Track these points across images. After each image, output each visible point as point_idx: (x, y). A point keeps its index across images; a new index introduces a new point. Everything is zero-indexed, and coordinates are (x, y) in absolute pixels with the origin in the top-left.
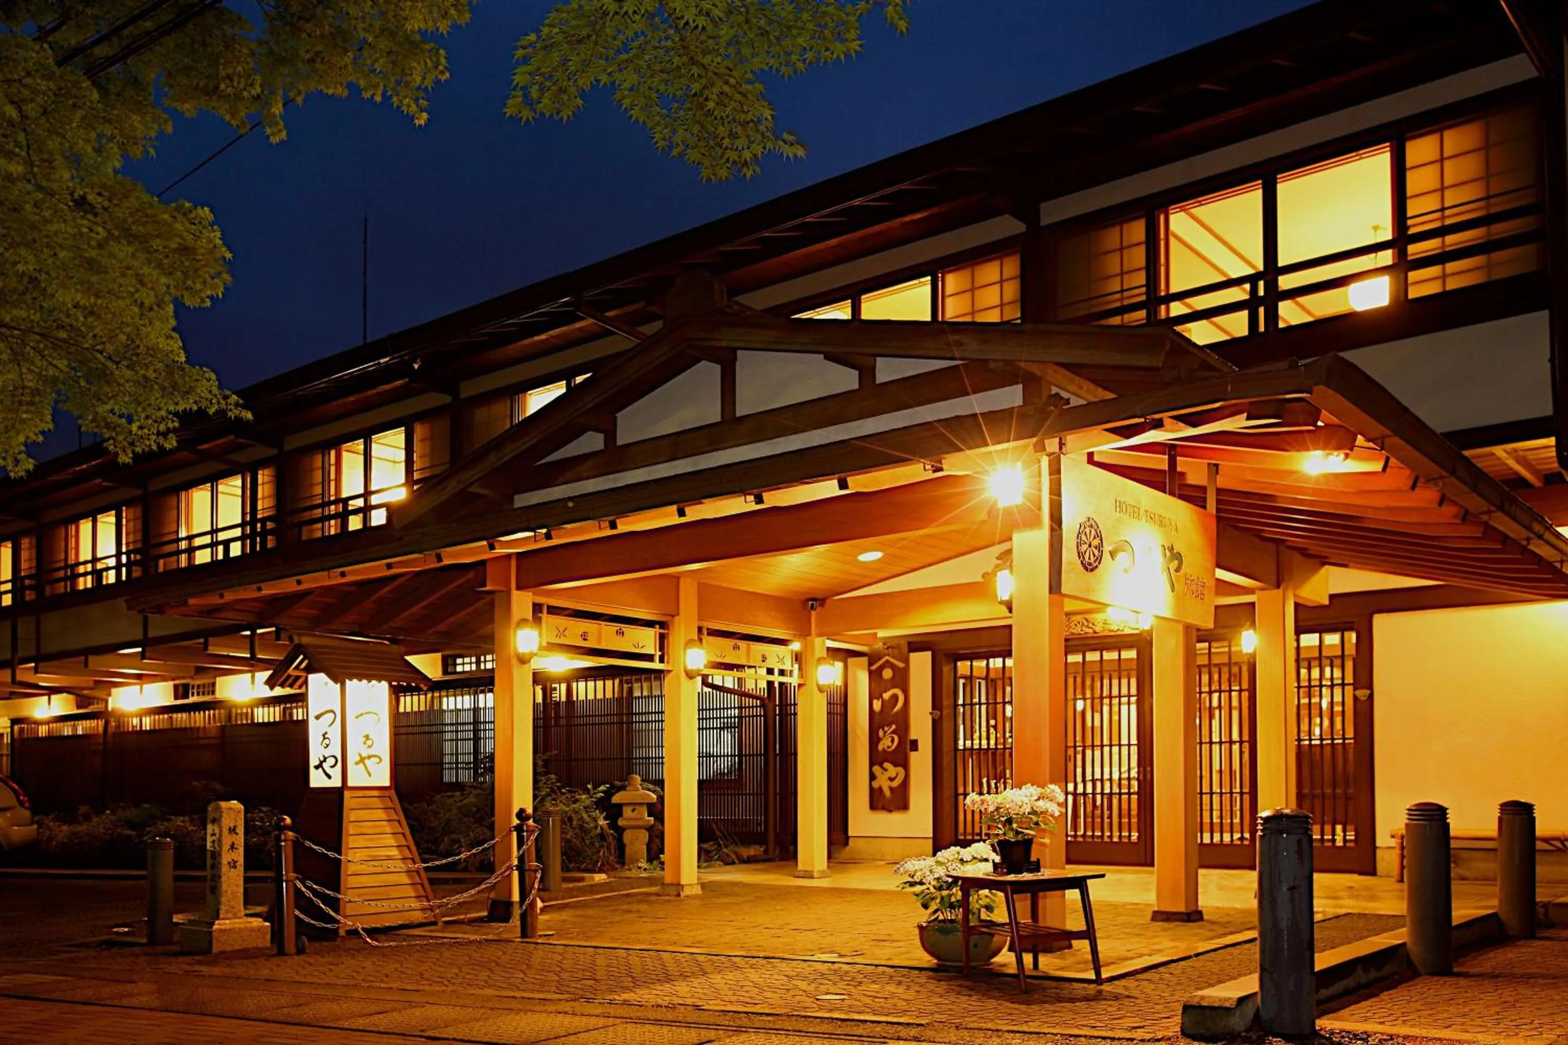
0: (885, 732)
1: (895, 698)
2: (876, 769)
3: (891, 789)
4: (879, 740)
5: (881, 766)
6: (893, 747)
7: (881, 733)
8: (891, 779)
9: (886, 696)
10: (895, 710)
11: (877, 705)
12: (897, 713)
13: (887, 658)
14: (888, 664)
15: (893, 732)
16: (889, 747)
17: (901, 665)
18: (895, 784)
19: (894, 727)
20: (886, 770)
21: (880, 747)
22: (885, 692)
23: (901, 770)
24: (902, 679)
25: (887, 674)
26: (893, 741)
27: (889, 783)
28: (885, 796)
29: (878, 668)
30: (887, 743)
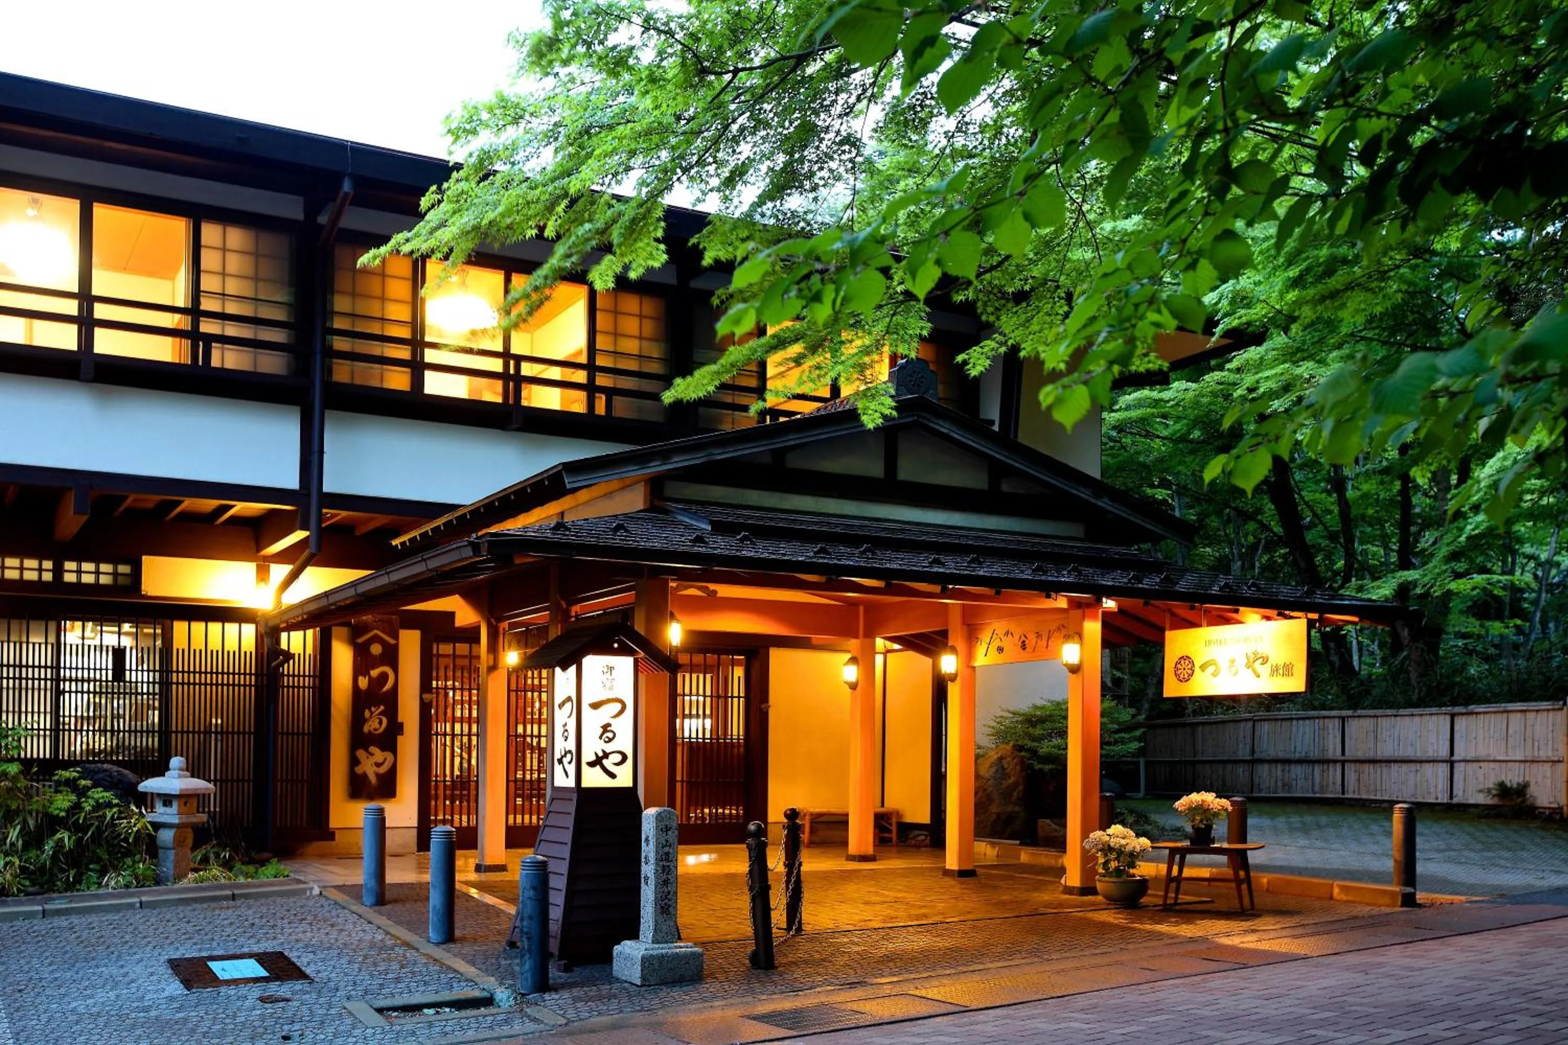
0: (372, 713)
1: (384, 677)
2: (361, 754)
3: (377, 775)
4: (365, 721)
5: (367, 750)
6: (382, 730)
7: (367, 714)
8: (378, 765)
9: (375, 673)
10: (385, 689)
11: (363, 682)
12: (388, 692)
13: (376, 632)
14: (376, 639)
15: (380, 714)
16: (376, 730)
17: (392, 641)
18: (383, 770)
19: (382, 708)
20: (372, 755)
21: (366, 729)
22: (373, 668)
23: (389, 756)
24: (391, 657)
25: (376, 649)
26: (381, 723)
27: (375, 768)
28: (370, 782)
29: (364, 642)
30: (375, 723)
